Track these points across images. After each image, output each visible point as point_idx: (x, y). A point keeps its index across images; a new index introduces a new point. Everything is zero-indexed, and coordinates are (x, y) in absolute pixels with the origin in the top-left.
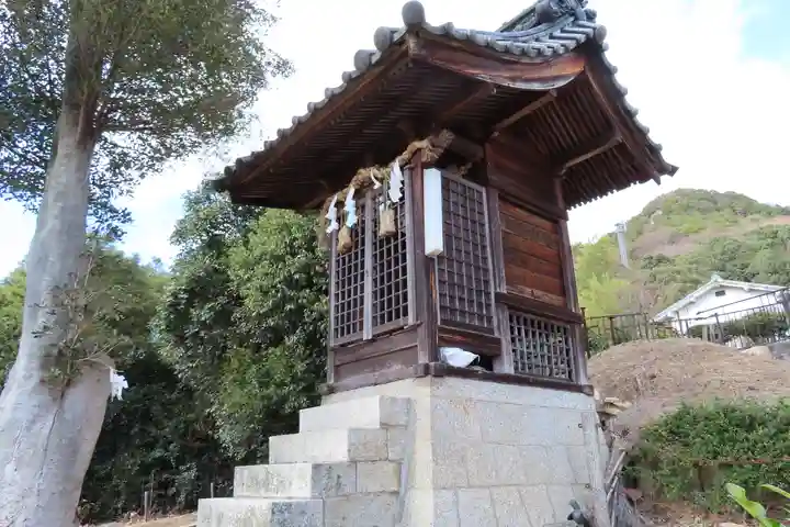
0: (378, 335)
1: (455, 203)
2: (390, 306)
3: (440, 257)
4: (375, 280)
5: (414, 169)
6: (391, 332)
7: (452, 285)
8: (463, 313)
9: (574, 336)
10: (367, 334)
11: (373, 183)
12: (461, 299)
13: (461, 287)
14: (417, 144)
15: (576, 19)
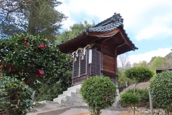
0: (81, 76)
1: (95, 55)
2: (83, 72)
3: (91, 64)
4: (81, 67)
5: (88, 49)
6: (83, 76)
7: (93, 69)
8: (95, 73)
9: (116, 79)
10: (79, 76)
11: (81, 51)
12: (95, 71)
13: (95, 69)
14: (88, 45)
15: (119, 21)
